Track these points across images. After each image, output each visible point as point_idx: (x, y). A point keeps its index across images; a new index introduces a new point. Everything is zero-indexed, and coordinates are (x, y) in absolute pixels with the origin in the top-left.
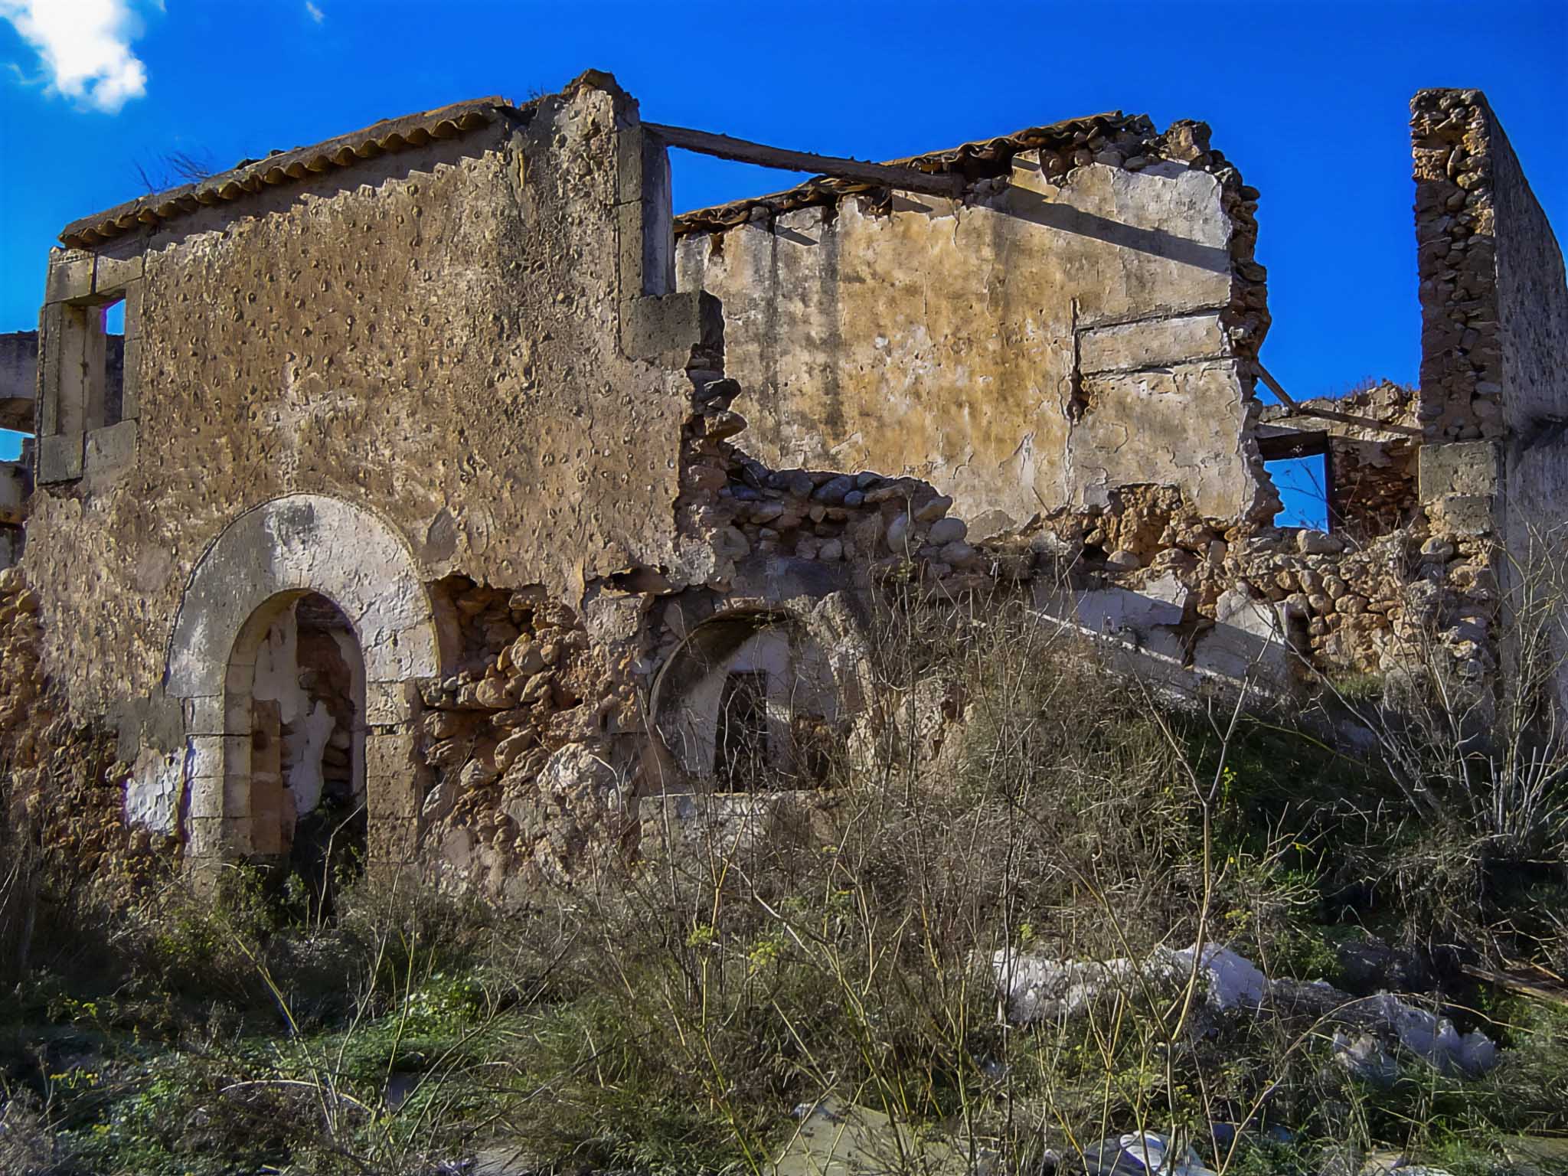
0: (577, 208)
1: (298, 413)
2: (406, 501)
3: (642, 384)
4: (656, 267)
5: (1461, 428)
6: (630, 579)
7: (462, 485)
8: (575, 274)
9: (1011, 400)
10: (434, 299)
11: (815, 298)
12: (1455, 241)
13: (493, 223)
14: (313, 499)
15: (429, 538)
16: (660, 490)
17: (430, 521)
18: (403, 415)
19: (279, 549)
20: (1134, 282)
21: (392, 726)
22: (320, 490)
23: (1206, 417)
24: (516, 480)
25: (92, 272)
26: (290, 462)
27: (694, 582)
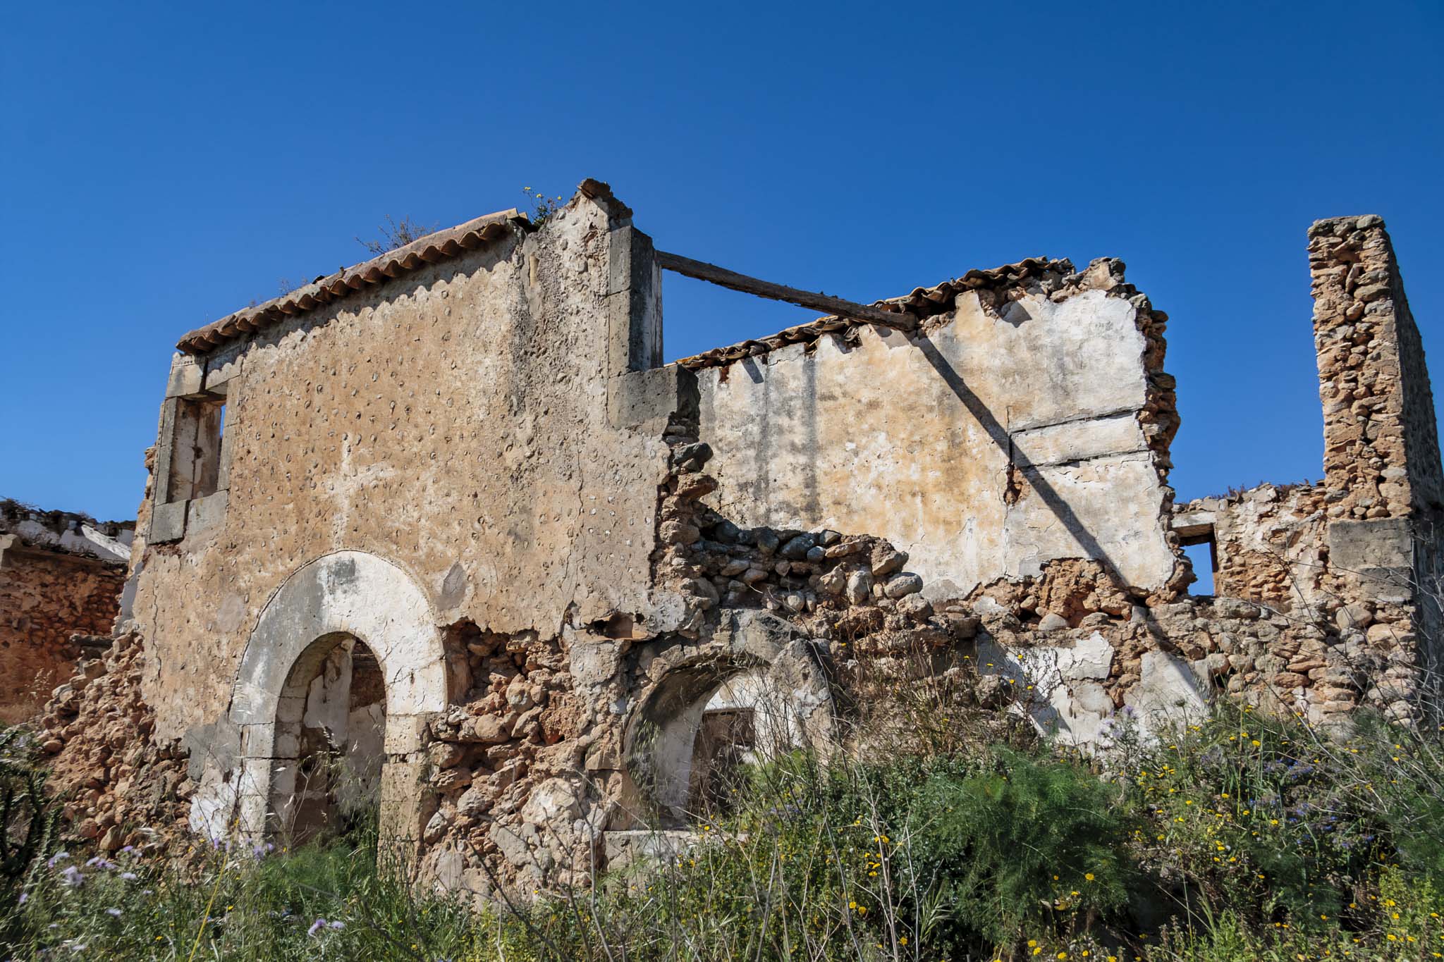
0: (575, 300)
1: (349, 483)
2: (428, 556)
3: (625, 450)
4: (642, 349)
5: (1368, 508)
6: (609, 627)
7: (473, 542)
8: (571, 357)
9: (956, 490)
10: (459, 384)
11: (799, 413)
12: (1355, 345)
13: (508, 316)
14: (356, 555)
15: (444, 589)
16: (638, 544)
17: (446, 573)
18: (430, 482)
19: (326, 598)
20: (1060, 392)
21: (405, 756)
22: (361, 547)
23: (1125, 501)
24: (517, 536)
25: (202, 373)
26: (340, 523)
27: (666, 629)
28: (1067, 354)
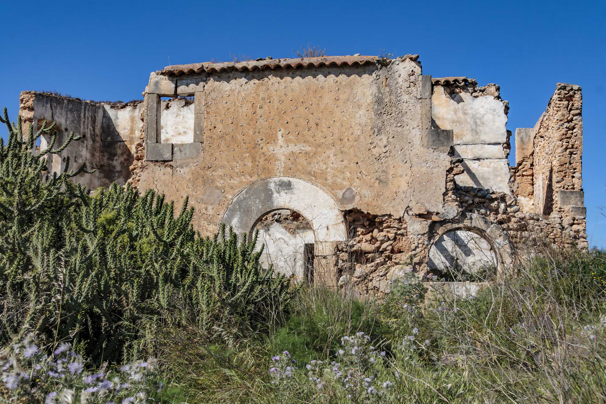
0: (405, 97)
1: (283, 149)
2: (333, 183)
3: (431, 156)
5: (569, 186)
6: (424, 216)
7: (358, 180)
8: (404, 118)
10: (345, 119)
12: (569, 130)
13: (371, 97)
14: (291, 179)
15: (343, 197)
16: (438, 189)
17: (344, 191)
18: (332, 155)
19: (274, 195)
21: (325, 256)
22: (294, 176)
23: (497, 176)
24: (380, 181)
25: (174, 86)
26: (280, 165)
27: (448, 218)
28: (478, 118)
